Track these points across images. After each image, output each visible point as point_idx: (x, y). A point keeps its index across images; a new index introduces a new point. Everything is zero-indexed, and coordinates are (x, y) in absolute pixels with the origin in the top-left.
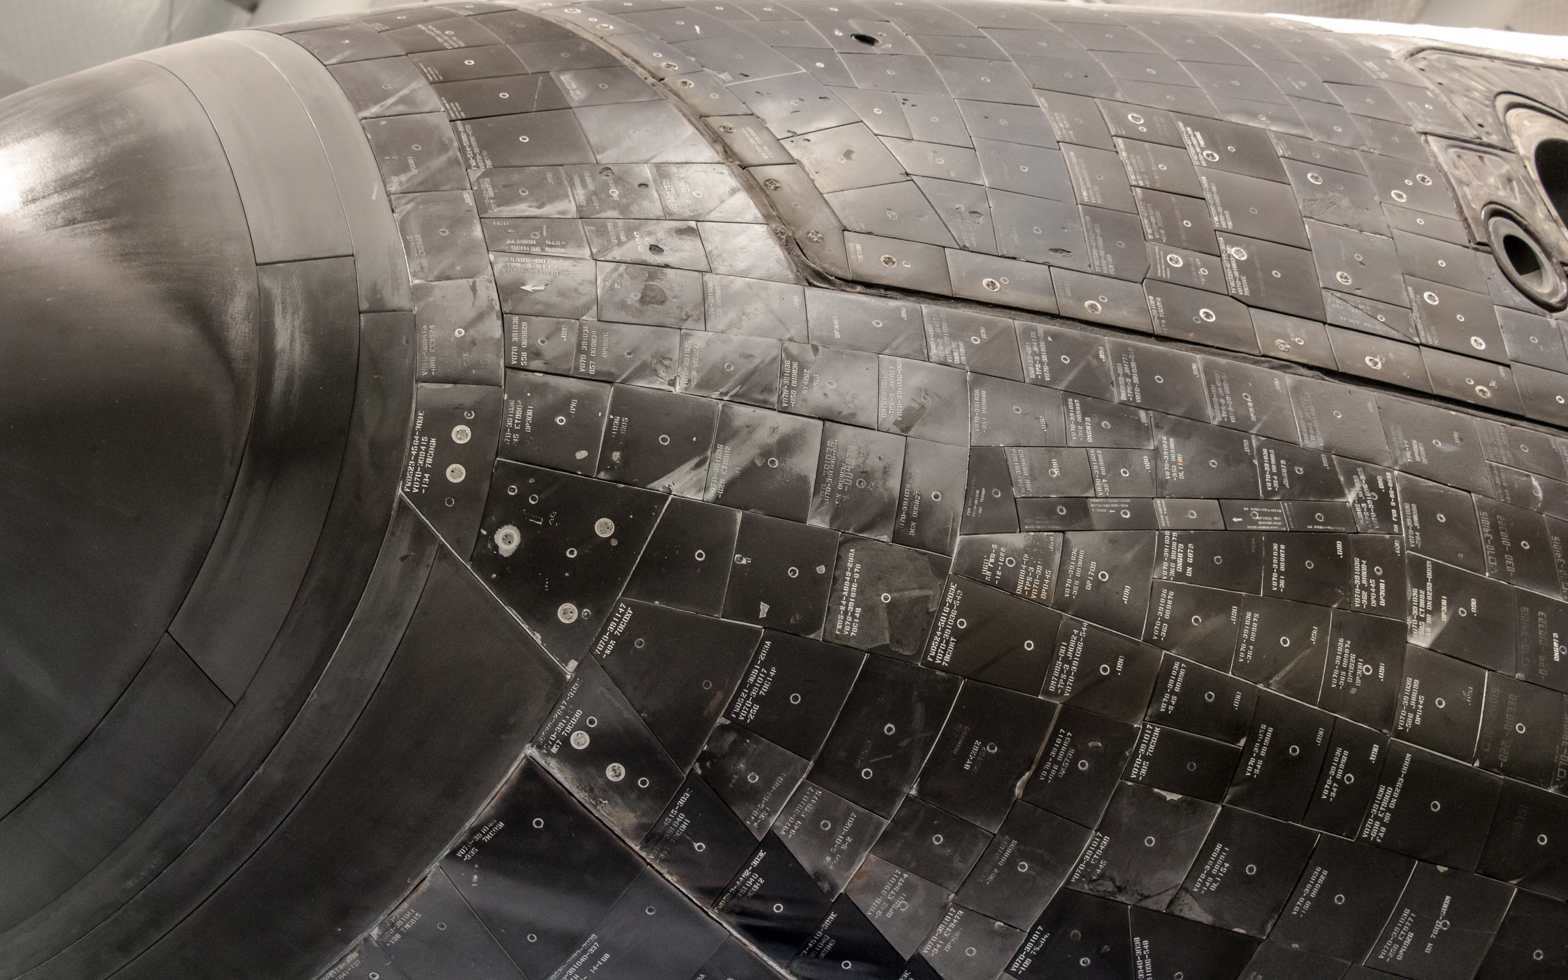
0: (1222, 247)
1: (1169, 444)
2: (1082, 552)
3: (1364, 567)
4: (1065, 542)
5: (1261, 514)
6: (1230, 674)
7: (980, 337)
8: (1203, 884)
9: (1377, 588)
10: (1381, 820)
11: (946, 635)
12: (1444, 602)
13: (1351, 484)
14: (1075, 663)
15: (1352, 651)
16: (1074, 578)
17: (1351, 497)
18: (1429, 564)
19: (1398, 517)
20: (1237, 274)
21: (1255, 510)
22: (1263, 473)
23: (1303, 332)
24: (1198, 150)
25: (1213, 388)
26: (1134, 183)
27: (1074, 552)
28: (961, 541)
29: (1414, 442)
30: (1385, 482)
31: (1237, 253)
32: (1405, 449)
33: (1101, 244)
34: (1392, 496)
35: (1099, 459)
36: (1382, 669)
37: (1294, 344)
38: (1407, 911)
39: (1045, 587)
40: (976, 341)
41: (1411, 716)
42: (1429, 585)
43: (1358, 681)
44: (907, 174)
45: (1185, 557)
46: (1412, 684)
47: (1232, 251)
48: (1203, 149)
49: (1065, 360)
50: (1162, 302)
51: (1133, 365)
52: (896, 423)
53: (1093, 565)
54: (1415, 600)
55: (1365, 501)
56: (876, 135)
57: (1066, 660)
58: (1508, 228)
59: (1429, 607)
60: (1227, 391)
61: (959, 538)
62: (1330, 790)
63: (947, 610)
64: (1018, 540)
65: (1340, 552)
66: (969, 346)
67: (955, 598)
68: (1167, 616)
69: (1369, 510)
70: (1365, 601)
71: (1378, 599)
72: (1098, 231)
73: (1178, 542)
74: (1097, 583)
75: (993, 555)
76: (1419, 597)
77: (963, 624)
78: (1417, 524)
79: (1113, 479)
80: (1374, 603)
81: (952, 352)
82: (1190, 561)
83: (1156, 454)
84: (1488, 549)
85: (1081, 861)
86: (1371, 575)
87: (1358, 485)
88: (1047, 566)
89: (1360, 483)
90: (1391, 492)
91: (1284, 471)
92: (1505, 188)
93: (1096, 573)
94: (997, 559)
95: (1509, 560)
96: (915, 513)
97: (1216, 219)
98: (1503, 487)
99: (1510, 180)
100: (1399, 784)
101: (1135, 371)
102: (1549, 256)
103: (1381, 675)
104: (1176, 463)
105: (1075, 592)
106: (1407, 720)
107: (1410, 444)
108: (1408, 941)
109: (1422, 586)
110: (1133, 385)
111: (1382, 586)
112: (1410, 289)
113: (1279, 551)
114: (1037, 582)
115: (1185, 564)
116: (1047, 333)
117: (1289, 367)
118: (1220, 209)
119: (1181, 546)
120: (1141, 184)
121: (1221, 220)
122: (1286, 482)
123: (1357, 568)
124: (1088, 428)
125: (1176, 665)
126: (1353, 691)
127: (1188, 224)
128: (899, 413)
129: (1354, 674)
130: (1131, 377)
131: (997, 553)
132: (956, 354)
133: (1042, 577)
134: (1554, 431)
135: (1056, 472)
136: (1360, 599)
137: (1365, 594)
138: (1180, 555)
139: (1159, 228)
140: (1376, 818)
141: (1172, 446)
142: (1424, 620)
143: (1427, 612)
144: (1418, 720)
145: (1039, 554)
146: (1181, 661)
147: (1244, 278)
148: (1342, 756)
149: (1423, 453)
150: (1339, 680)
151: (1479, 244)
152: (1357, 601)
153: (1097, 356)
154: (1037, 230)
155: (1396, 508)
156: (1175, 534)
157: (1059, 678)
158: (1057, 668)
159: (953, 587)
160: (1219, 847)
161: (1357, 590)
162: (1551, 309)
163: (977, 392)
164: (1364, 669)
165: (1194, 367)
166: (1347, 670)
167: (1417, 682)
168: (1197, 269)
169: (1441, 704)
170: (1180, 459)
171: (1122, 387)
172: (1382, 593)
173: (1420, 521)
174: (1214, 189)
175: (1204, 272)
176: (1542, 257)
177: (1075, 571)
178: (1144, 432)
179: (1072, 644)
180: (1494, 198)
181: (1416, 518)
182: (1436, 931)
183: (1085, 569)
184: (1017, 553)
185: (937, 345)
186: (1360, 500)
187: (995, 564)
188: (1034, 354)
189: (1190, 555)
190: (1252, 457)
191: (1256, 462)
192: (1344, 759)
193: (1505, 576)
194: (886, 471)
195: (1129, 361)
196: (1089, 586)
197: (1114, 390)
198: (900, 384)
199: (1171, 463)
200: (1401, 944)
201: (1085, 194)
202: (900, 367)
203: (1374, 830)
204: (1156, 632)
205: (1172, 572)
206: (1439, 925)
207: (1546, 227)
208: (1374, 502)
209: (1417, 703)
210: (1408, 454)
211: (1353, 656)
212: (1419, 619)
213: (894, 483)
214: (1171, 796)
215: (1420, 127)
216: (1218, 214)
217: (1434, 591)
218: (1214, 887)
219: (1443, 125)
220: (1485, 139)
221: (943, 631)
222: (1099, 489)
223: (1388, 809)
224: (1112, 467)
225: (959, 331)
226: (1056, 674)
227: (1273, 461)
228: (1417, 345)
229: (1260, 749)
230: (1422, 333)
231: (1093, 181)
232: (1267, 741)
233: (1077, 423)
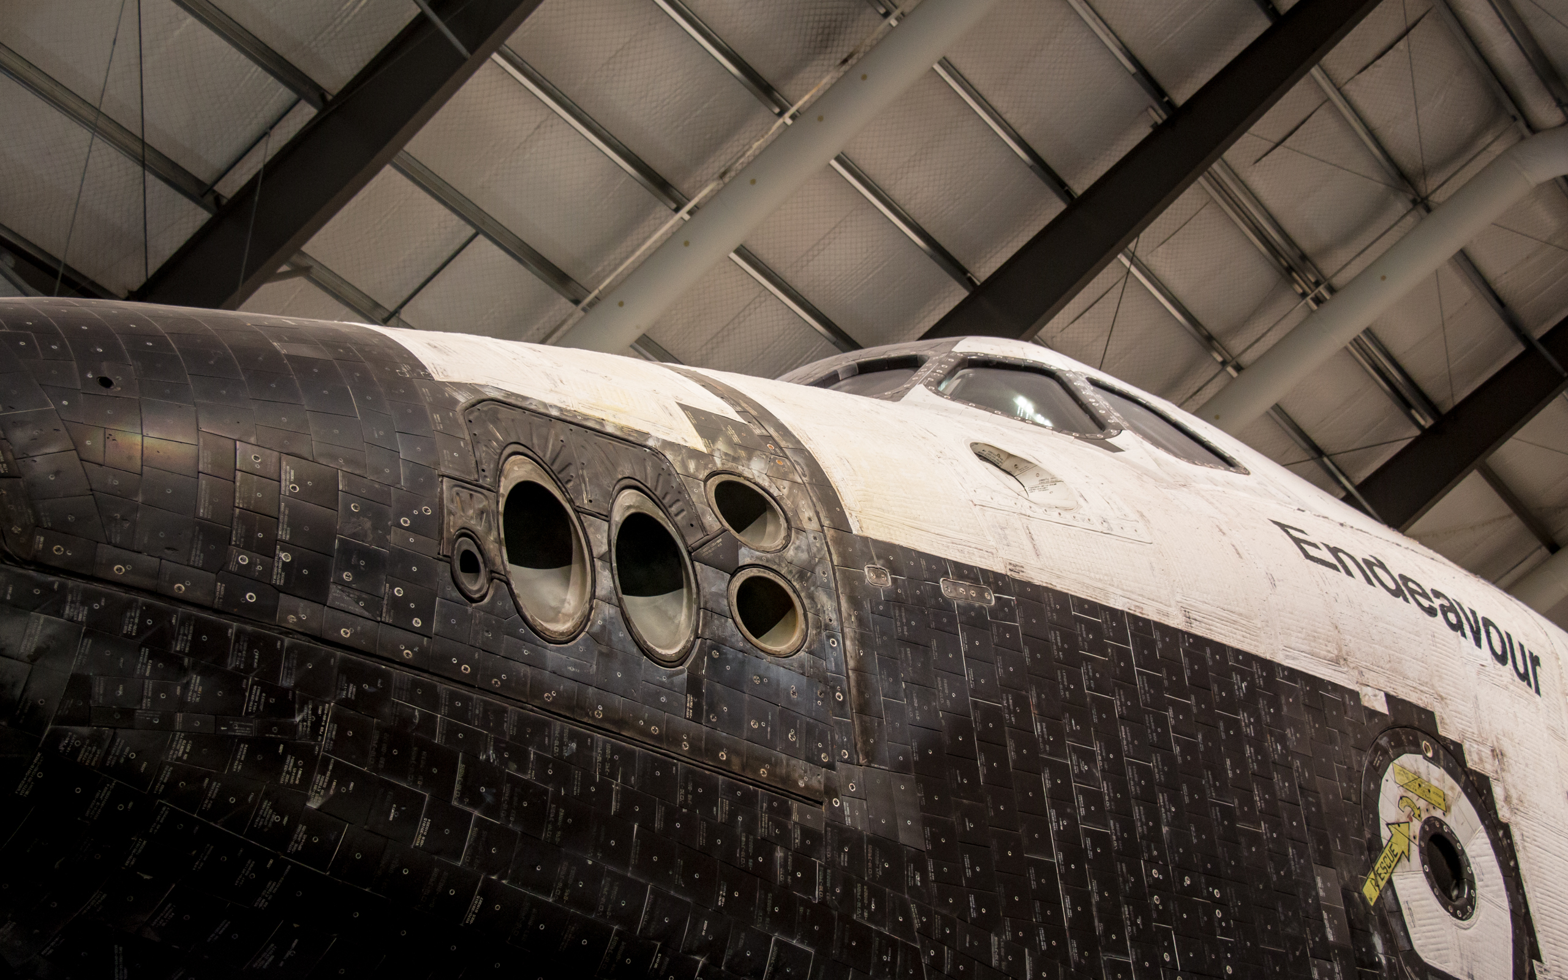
0: (277, 552)
1: (196, 679)
2: (123, 741)
3: (292, 760)
4: (115, 733)
5: (239, 726)
6: (195, 816)
7: (100, 604)
8: (158, 923)
9: (297, 773)
10: (266, 898)
11: (29, 780)
12: (334, 784)
13: (301, 710)
14: (104, 802)
15: (271, 808)
16: (114, 755)
17: (298, 719)
18: (332, 761)
19: (323, 733)
20: (280, 570)
21: (237, 723)
22: (249, 700)
23: (308, 610)
24: (288, 483)
25: (237, 645)
26: (237, 505)
27: (118, 740)
28: (51, 729)
29: (351, 685)
30: (323, 710)
31: (285, 557)
32: (343, 690)
33: (199, 546)
34: (324, 719)
35: (149, 685)
36: (286, 819)
37: (299, 619)
38: (272, 945)
39: (95, 759)
40: (96, 606)
41: (296, 845)
42: (329, 773)
43: (270, 825)
44: (91, 490)
45: (185, 748)
46: (302, 828)
47: (282, 555)
48: (291, 483)
49: (149, 622)
50: (225, 588)
51: (192, 627)
52: (29, 656)
53: (128, 749)
54: (317, 781)
55: (306, 722)
56: (81, 460)
57: (99, 800)
58: (466, 544)
59: (325, 786)
60: (245, 648)
61: (49, 727)
62: (240, 881)
63: (32, 767)
64: (85, 730)
65: (280, 751)
66: (91, 610)
67: (39, 761)
68: (165, 781)
69: (307, 726)
70: (287, 780)
71: (295, 780)
72: (201, 537)
73: (183, 739)
74: (127, 759)
75: (68, 739)
76: (320, 780)
77: (40, 775)
78: (333, 737)
79: (155, 698)
80: (292, 781)
81: (78, 613)
82: (187, 751)
83: (186, 687)
84: (372, 753)
85: (89, 905)
86: (295, 765)
87: (306, 711)
88: (99, 747)
89: (308, 710)
90: (325, 716)
91: (263, 700)
92: (477, 518)
93: (129, 753)
94: (69, 741)
95: (382, 761)
96: (26, 711)
97: (280, 533)
98: (395, 716)
99: (482, 513)
100: (281, 881)
101: (191, 632)
102: (486, 566)
103: (285, 822)
104: (196, 692)
105: (113, 763)
106: (293, 847)
107: (348, 687)
108: (270, 959)
109: (324, 774)
110: (187, 641)
111: (300, 772)
112: (388, 585)
113: (244, 748)
114: (91, 756)
115: (184, 752)
116: (144, 604)
117: (291, 634)
118: (285, 526)
119: (185, 741)
120: (241, 506)
121: (284, 534)
122: (261, 708)
123: (288, 761)
124: (149, 667)
125: (164, 809)
126: (266, 830)
127: (260, 535)
128: (33, 650)
129: (269, 821)
130: (187, 636)
131: (71, 738)
132: (80, 615)
133: (95, 753)
134: (443, 680)
135: (121, 693)
136: (284, 779)
137: (288, 776)
138: (182, 747)
139: (241, 537)
140: (264, 897)
141: (198, 681)
142: (319, 793)
143: (322, 788)
144: (300, 848)
145: (96, 739)
146: (167, 806)
147: (283, 574)
148: (251, 864)
149: (354, 693)
150: (259, 822)
151: (444, 556)
152: (282, 780)
153: (170, 621)
154: (162, 535)
155: (325, 726)
156: (183, 734)
157: (92, 809)
158: (93, 804)
159: (39, 755)
160: (170, 905)
161: (284, 774)
162: (472, 600)
163: (86, 640)
164: (276, 818)
165: (230, 631)
166: (265, 818)
167: (305, 827)
168: (256, 566)
169: (316, 840)
170: (200, 689)
171: (179, 642)
172: (299, 776)
173: (336, 735)
174: (287, 512)
175: (259, 568)
176: (482, 566)
177: (116, 751)
178: (183, 671)
179: (105, 791)
180: (466, 525)
181: (334, 733)
182: (287, 955)
183: (123, 750)
184: (82, 738)
185: (71, 608)
186: (304, 720)
187: (68, 744)
188: (131, 617)
189: (189, 747)
190: (246, 690)
191: (247, 694)
192: (252, 866)
193: (376, 770)
194: (14, 685)
195: (190, 625)
196: (122, 760)
197: (174, 643)
198: (38, 632)
199: (194, 691)
200: (266, 961)
201: (202, 511)
202: (42, 621)
203: (262, 903)
204: (156, 789)
205: (175, 757)
206: (289, 953)
207: (492, 547)
208: (312, 723)
209: (302, 839)
210: (345, 692)
211: (271, 811)
212: (316, 792)
213: (18, 692)
214: (146, 877)
215: (443, 470)
216: (283, 529)
217: (331, 776)
218: (164, 924)
219: (457, 470)
220: (481, 482)
221: (28, 778)
222: (144, 705)
223: (271, 893)
224: (156, 692)
225: (87, 599)
226: (91, 807)
227: (258, 693)
228: (378, 622)
229: (204, 856)
230: (384, 615)
231: (211, 503)
232: (209, 852)
233: (143, 664)
